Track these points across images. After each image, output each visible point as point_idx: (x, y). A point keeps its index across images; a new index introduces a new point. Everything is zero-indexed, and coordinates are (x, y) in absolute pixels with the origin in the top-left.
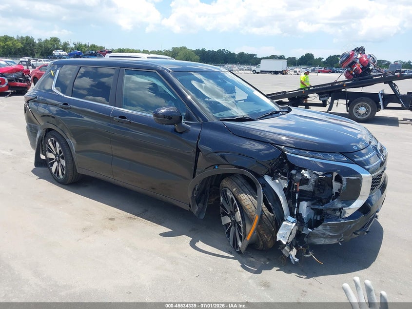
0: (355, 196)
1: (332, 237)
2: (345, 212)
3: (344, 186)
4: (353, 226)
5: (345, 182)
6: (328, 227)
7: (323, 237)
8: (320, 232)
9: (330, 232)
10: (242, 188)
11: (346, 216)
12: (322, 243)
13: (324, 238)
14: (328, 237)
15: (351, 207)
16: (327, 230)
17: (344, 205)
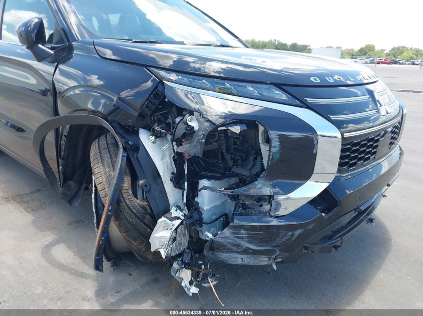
0: (305, 172)
1: (255, 253)
2: (278, 205)
3: (274, 150)
4: (300, 234)
5: (276, 143)
6: (243, 232)
7: (236, 252)
8: (229, 241)
9: (250, 242)
10: (103, 152)
11: (282, 212)
12: (240, 262)
13: (240, 253)
14: (246, 251)
15: (293, 195)
16: (242, 238)
17: (277, 190)
